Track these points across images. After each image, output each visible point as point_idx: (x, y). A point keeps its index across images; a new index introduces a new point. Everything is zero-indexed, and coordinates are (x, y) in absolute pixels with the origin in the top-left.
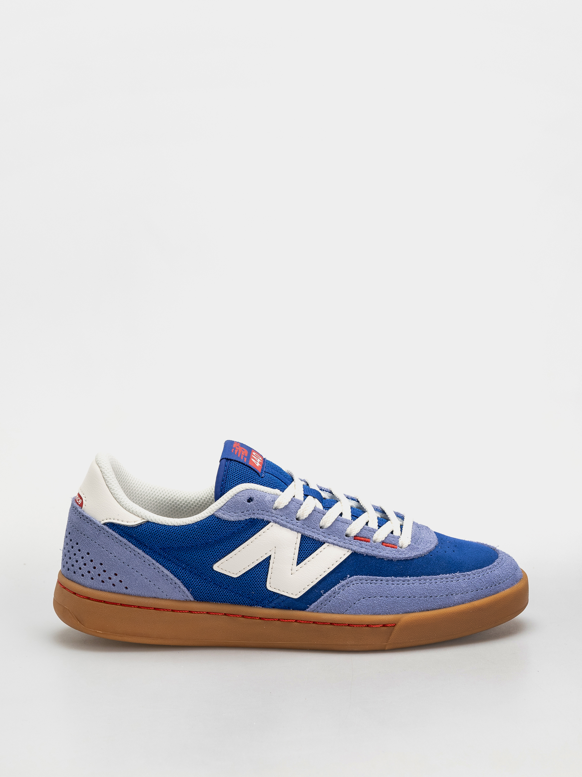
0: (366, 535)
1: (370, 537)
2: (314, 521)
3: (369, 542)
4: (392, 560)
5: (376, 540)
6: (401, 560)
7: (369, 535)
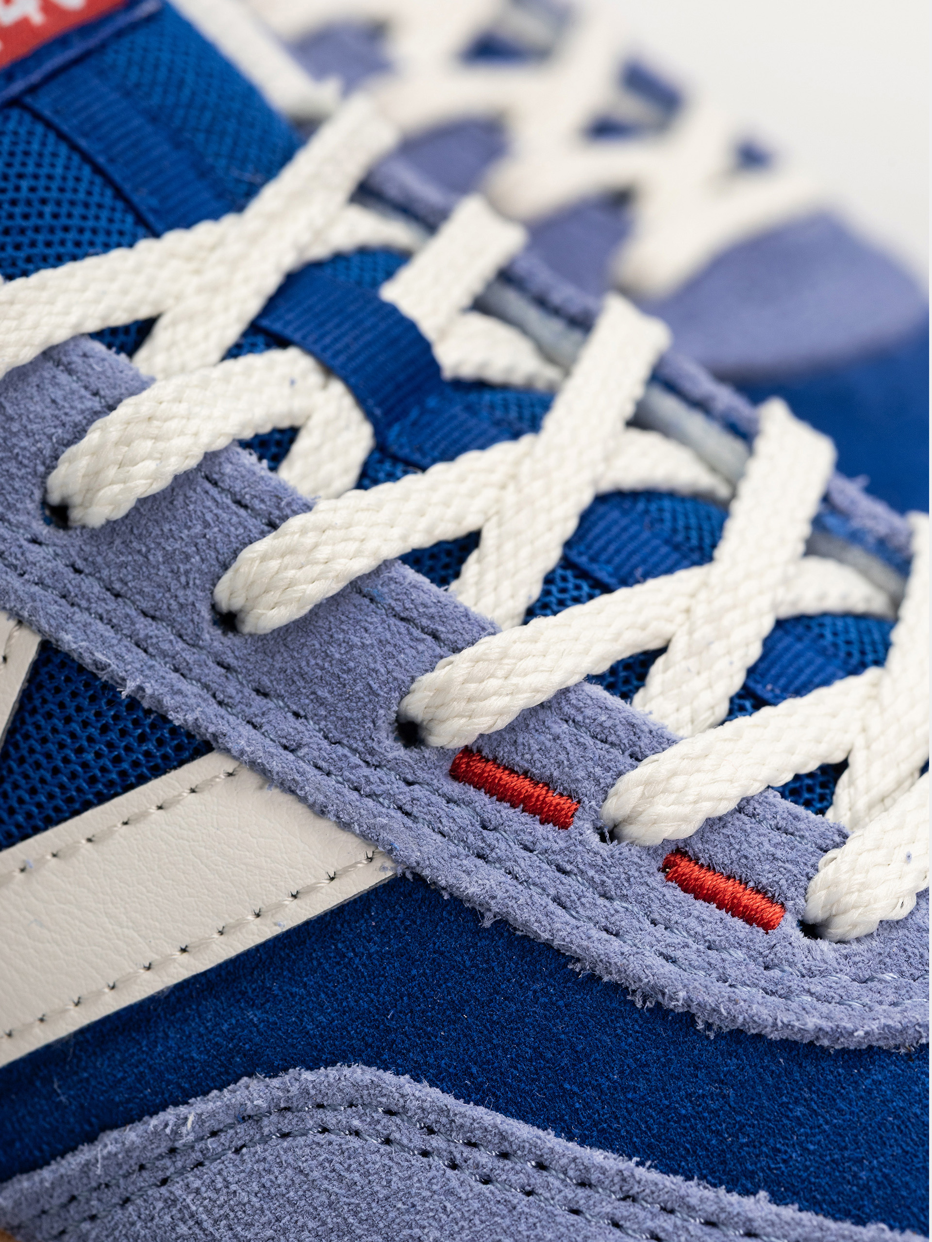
0: (560, 764)
1: (588, 787)
2: (169, 558)
3: (564, 826)
4: (689, 1018)
5: (628, 820)
6: (760, 1037)
7: (581, 774)
